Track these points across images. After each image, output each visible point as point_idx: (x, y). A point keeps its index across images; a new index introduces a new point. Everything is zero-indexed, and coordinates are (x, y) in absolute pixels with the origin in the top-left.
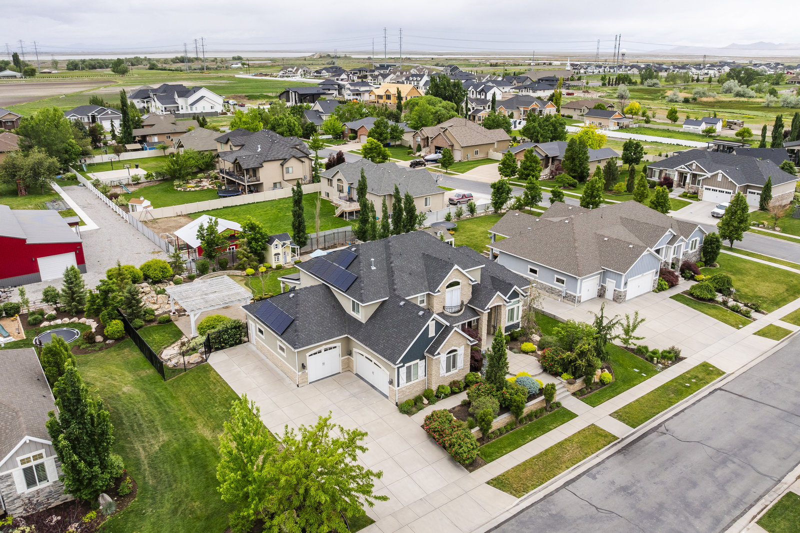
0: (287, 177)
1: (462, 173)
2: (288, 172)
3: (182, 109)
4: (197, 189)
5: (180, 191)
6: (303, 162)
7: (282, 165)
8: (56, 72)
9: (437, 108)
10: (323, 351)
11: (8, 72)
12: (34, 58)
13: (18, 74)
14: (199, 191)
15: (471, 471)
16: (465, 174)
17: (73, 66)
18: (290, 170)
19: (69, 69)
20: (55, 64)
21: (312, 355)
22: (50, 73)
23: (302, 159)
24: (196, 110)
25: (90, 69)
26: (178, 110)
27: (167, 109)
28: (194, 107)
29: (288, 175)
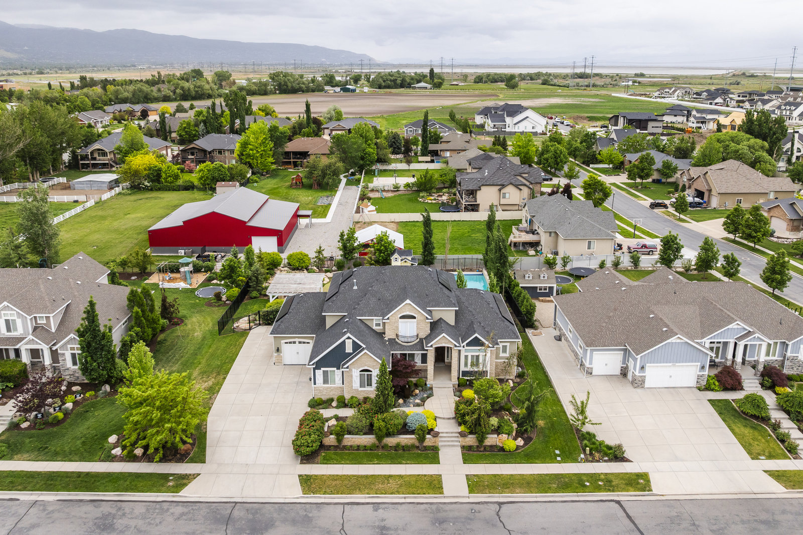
0: (503, 201)
1: (697, 221)
2: (504, 197)
3: (509, 127)
4: (434, 202)
5: (421, 201)
6: (520, 190)
7: (500, 190)
8: (463, 84)
9: (740, 147)
10: (297, 343)
11: (422, 84)
12: (449, 70)
13: (429, 86)
14: (435, 203)
15: (302, 463)
16: (700, 224)
17: (479, 79)
18: (507, 195)
19: (475, 82)
20: (465, 77)
21: (287, 343)
22: (457, 85)
23: (520, 187)
24: (518, 129)
25: (492, 82)
26: (505, 128)
27: (496, 126)
28: (517, 126)
29: (504, 199)
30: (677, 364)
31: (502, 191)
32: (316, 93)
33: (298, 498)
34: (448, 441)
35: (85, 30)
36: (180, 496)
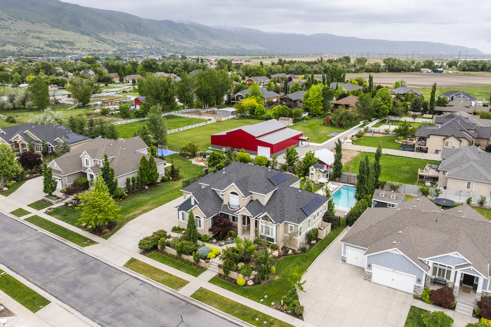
2: (447, 145)
4: (404, 143)
5: (395, 142)
15: (140, 253)
18: (450, 144)
30: (396, 271)
31: (446, 141)
32: (414, 73)
33: (119, 267)
34: (214, 268)
35: (300, 34)
36: (82, 249)
